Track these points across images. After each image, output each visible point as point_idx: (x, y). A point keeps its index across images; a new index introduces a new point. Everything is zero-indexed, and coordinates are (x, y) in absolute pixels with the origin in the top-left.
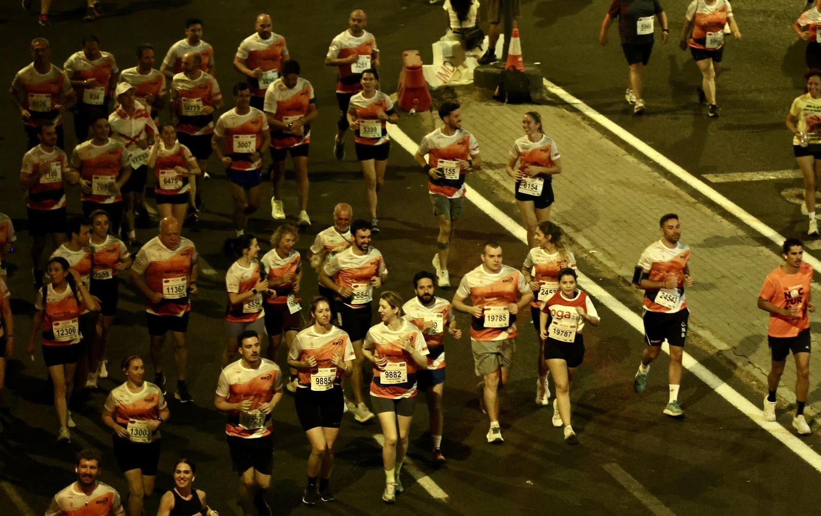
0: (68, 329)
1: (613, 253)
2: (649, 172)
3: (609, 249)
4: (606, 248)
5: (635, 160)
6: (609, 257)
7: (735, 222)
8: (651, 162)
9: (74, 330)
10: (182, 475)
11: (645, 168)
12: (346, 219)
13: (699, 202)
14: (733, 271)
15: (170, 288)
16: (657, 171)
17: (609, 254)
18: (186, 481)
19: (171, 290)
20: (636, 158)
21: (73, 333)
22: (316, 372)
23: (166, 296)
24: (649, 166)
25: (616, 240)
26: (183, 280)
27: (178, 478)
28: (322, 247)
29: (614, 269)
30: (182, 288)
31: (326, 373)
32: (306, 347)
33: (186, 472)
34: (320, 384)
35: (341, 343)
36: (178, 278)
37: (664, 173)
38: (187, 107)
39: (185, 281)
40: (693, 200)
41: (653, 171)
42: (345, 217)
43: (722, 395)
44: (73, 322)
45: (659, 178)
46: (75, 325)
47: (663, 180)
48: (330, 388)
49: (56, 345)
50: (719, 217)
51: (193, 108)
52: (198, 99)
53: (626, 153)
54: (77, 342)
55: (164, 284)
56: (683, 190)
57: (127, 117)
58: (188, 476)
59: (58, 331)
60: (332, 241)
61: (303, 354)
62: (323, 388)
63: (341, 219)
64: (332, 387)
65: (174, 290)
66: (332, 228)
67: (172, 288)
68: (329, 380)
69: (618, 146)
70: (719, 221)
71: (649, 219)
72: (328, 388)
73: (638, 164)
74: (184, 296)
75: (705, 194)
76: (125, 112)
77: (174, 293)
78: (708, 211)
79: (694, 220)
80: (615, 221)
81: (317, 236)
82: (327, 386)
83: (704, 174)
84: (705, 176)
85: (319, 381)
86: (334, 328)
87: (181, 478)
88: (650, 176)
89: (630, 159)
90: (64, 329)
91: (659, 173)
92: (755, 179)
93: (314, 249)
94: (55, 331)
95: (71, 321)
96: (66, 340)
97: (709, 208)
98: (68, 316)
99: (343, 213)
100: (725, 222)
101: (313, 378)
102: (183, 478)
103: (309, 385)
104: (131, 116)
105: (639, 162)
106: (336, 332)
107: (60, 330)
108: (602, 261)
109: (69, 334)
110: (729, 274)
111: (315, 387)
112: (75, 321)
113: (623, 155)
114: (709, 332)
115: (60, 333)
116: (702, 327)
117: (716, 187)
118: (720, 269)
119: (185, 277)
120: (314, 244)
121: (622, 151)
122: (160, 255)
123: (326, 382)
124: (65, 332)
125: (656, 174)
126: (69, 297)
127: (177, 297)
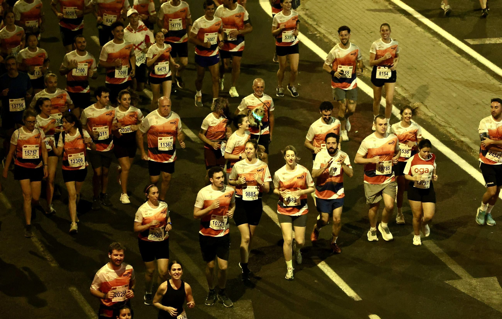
0: (78, 159)
1: (408, 88)
2: (431, 37)
3: (405, 86)
4: (403, 85)
5: (422, 30)
6: (405, 91)
7: (485, 69)
8: (432, 31)
9: (81, 160)
10: (177, 271)
11: (429, 35)
12: (262, 87)
13: (463, 56)
14: (483, 100)
15: (163, 143)
16: (436, 37)
17: (405, 89)
18: (179, 275)
19: (163, 145)
20: (423, 29)
21: (81, 162)
22: (245, 188)
23: (160, 148)
24: (431, 34)
25: (410, 80)
26: (171, 138)
27: (174, 274)
28: (246, 107)
29: (408, 99)
30: (170, 144)
31: (252, 189)
32: (240, 172)
33: (179, 269)
34: (248, 196)
35: (262, 170)
36: (168, 138)
37: (440, 38)
38: (172, 25)
39: (172, 140)
40: (458, 55)
41: (433, 37)
42: (261, 86)
43: (476, 179)
44: (81, 154)
45: (437, 41)
46: (83, 157)
47: (440, 42)
48: (255, 199)
49: (70, 169)
50: (475, 66)
51: (177, 25)
52: (180, 19)
53: (416, 25)
54: (83, 168)
55: (159, 141)
56: (452, 49)
57: (133, 31)
58: (180, 272)
59: (71, 160)
60: (253, 103)
61: (237, 176)
62: (250, 199)
63: (258, 87)
64: (257, 199)
65: (165, 145)
66: (252, 95)
67: (164, 144)
68: (254, 194)
69: (412, 21)
70: (475, 69)
71: (431, 67)
72: (254, 199)
73: (424, 32)
74: (171, 149)
75: (466, 52)
76: (132, 28)
77: (165, 147)
78: (468, 62)
79: (459, 68)
80: (409, 69)
81: (243, 100)
82: (253, 198)
83: (465, 39)
84: (466, 40)
85: (248, 194)
86: (258, 161)
87: (176, 274)
88: (432, 40)
89: (419, 29)
90: (75, 159)
91: (437, 38)
92: (498, 42)
93: (241, 108)
94: (69, 161)
95: (79, 154)
96: (77, 166)
97: (468, 60)
98: (77, 151)
99: (259, 83)
100: (479, 70)
101: (244, 192)
102: (178, 273)
103: (242, 196)
104: (135, 30)
105: (424, 31)
106: (260, 163)
107: (72, 160)
108: (401, 94)
109: (78, 163)
110: (481, 102)
111: (245, 198)
112: (82, 154)
113: (415, 27)
114: (468, 139)
115: (73, 162)
116: (463, 135)
117: (474, 47)
118: (475, 99)
119: (172, 137)
120: (241, 105)
121: (414, 24)
122: (157, 122)
123: (252, 195)
124: (76, 161)
125: (435, 39)
126: (78, 139)
127: (167, 149)
